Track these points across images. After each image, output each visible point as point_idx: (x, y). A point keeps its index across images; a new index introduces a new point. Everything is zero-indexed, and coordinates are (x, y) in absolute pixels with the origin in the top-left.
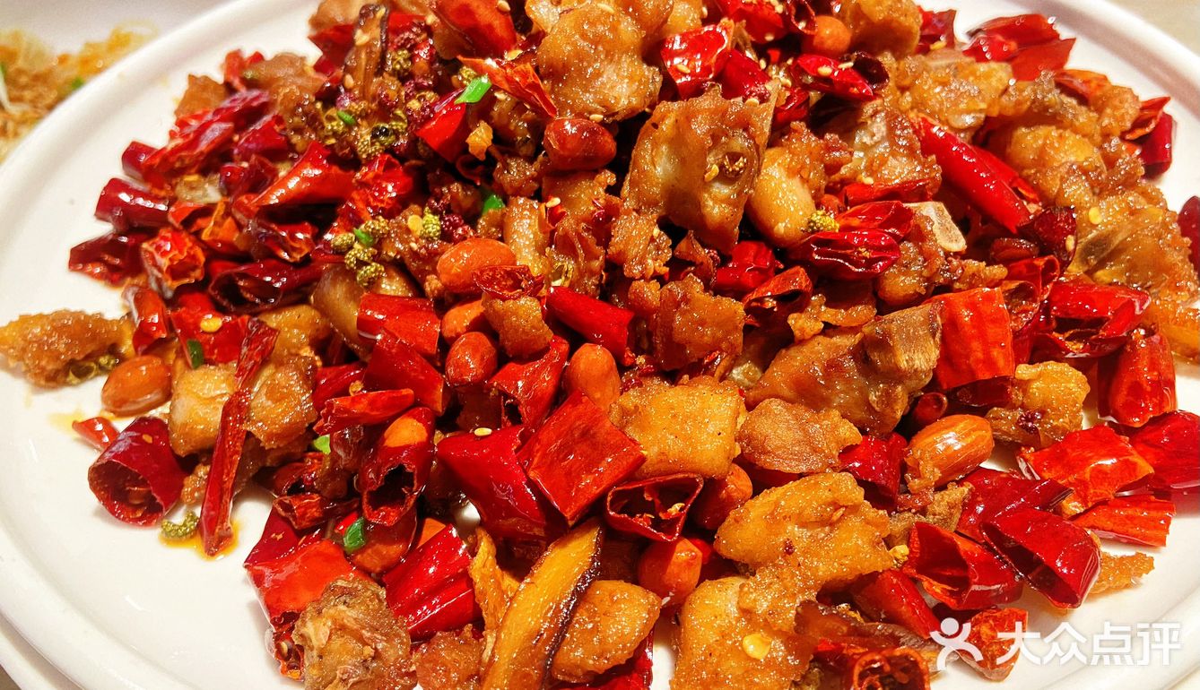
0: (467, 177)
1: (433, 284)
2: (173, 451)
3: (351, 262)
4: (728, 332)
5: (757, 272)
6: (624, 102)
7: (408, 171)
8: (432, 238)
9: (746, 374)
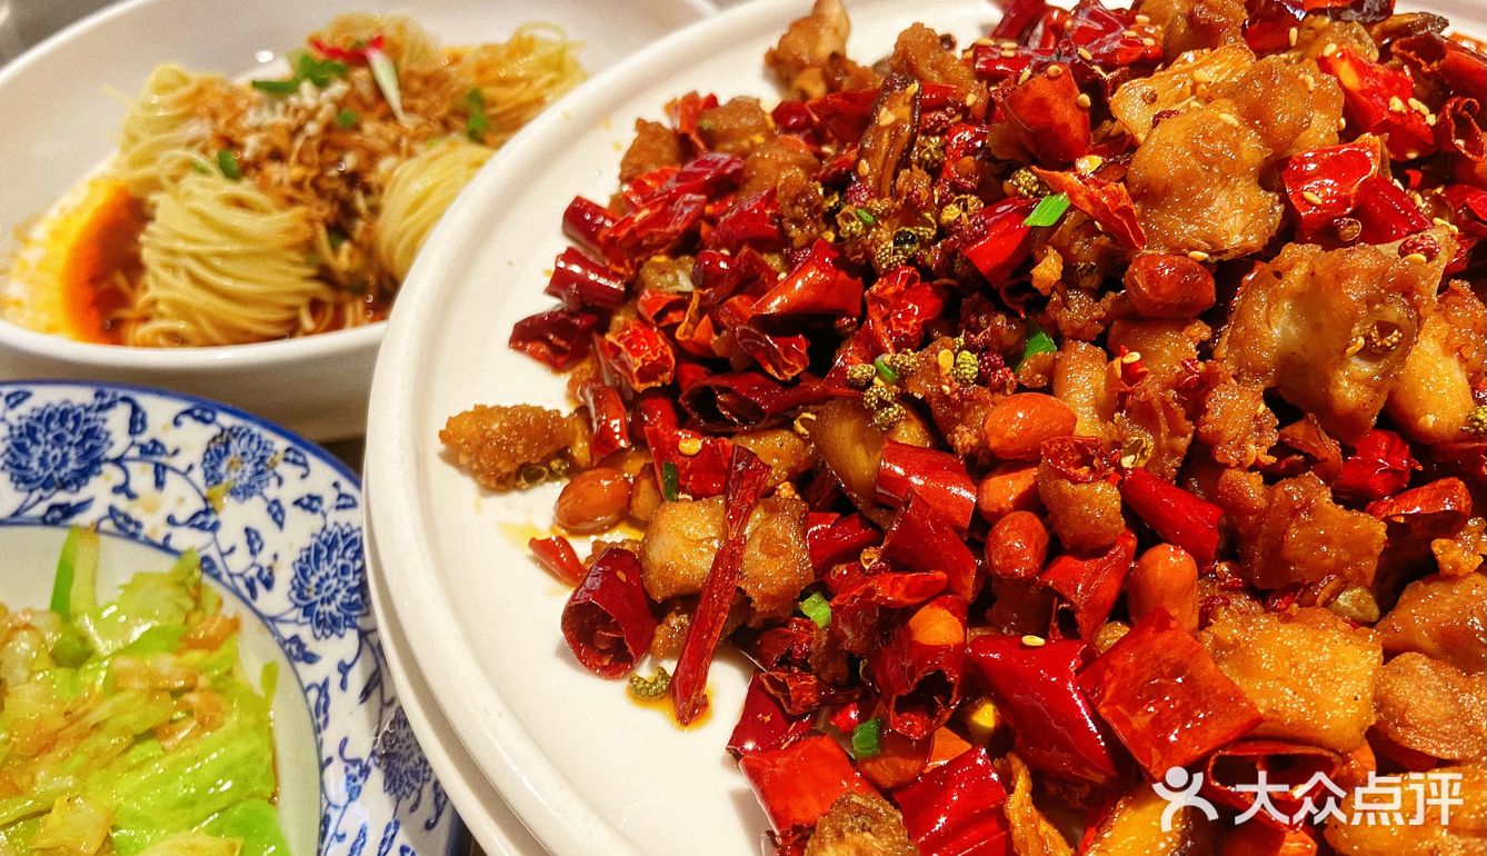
0: (1010, 306)
1: (964, 438)
2: (647, 595)
3: (871, 401)
4: (1358, 556)
5: (1390, 474)
6: (1236, 239)
7: (937, 290)
8: (967, 380)
9: (1355, 601)
